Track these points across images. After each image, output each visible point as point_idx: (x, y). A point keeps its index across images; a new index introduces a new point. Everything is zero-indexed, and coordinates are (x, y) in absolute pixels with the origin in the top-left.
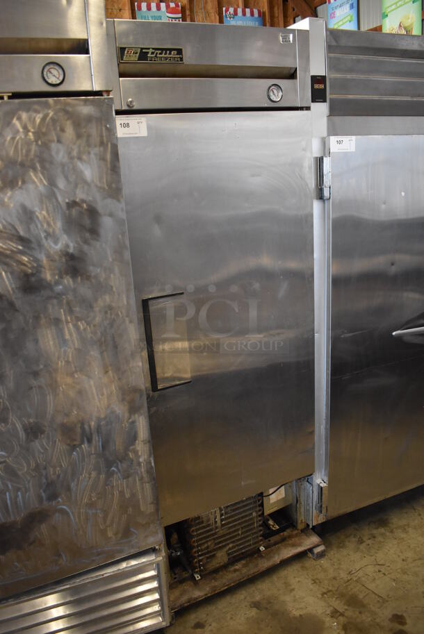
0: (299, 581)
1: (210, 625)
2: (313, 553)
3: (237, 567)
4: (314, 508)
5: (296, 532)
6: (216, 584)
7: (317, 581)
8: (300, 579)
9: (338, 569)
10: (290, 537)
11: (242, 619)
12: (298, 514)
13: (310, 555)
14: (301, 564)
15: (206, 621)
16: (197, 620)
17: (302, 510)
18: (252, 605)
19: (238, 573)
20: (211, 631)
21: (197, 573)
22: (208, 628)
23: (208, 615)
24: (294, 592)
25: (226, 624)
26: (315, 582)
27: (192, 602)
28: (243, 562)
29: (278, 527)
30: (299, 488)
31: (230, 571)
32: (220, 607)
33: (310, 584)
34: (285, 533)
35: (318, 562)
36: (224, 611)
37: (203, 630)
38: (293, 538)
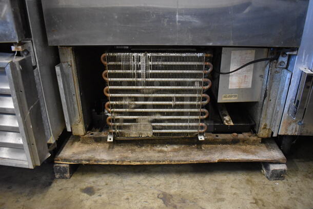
0: (235, 194)
1: (100, 196)
2: (267, 169)
3: (165, 149)
4: (286, 110)
5: (253, 138)
6: (130, 155)
7: (260, 203)
8: (238, 192)
9: (297, 199)
10: (244, 141)
11: (139, 205)
12: (263, 116)
13: (264, 171)
14: (248, 177)
15: (99, 190)
16: (92, 185)
17: (270, 110)
18: (161, 196)
19: (161, 154)
20: (96, 202)
21: (111, 133)
22: (95, 197)
23: (107, 184)
24: (223, 203)
25: (117, 202)
26: (256, 203)
27: (91, 162)
28: (176, 147)
29: (232, 124)
30: (272, 79)
31: (154, 150)
32: (125, 183)
33: (248, 202)
34: (241, 136)
35: (272, 182)
36: (126, 188)
37: (88, 196)
38: (248, 144)
